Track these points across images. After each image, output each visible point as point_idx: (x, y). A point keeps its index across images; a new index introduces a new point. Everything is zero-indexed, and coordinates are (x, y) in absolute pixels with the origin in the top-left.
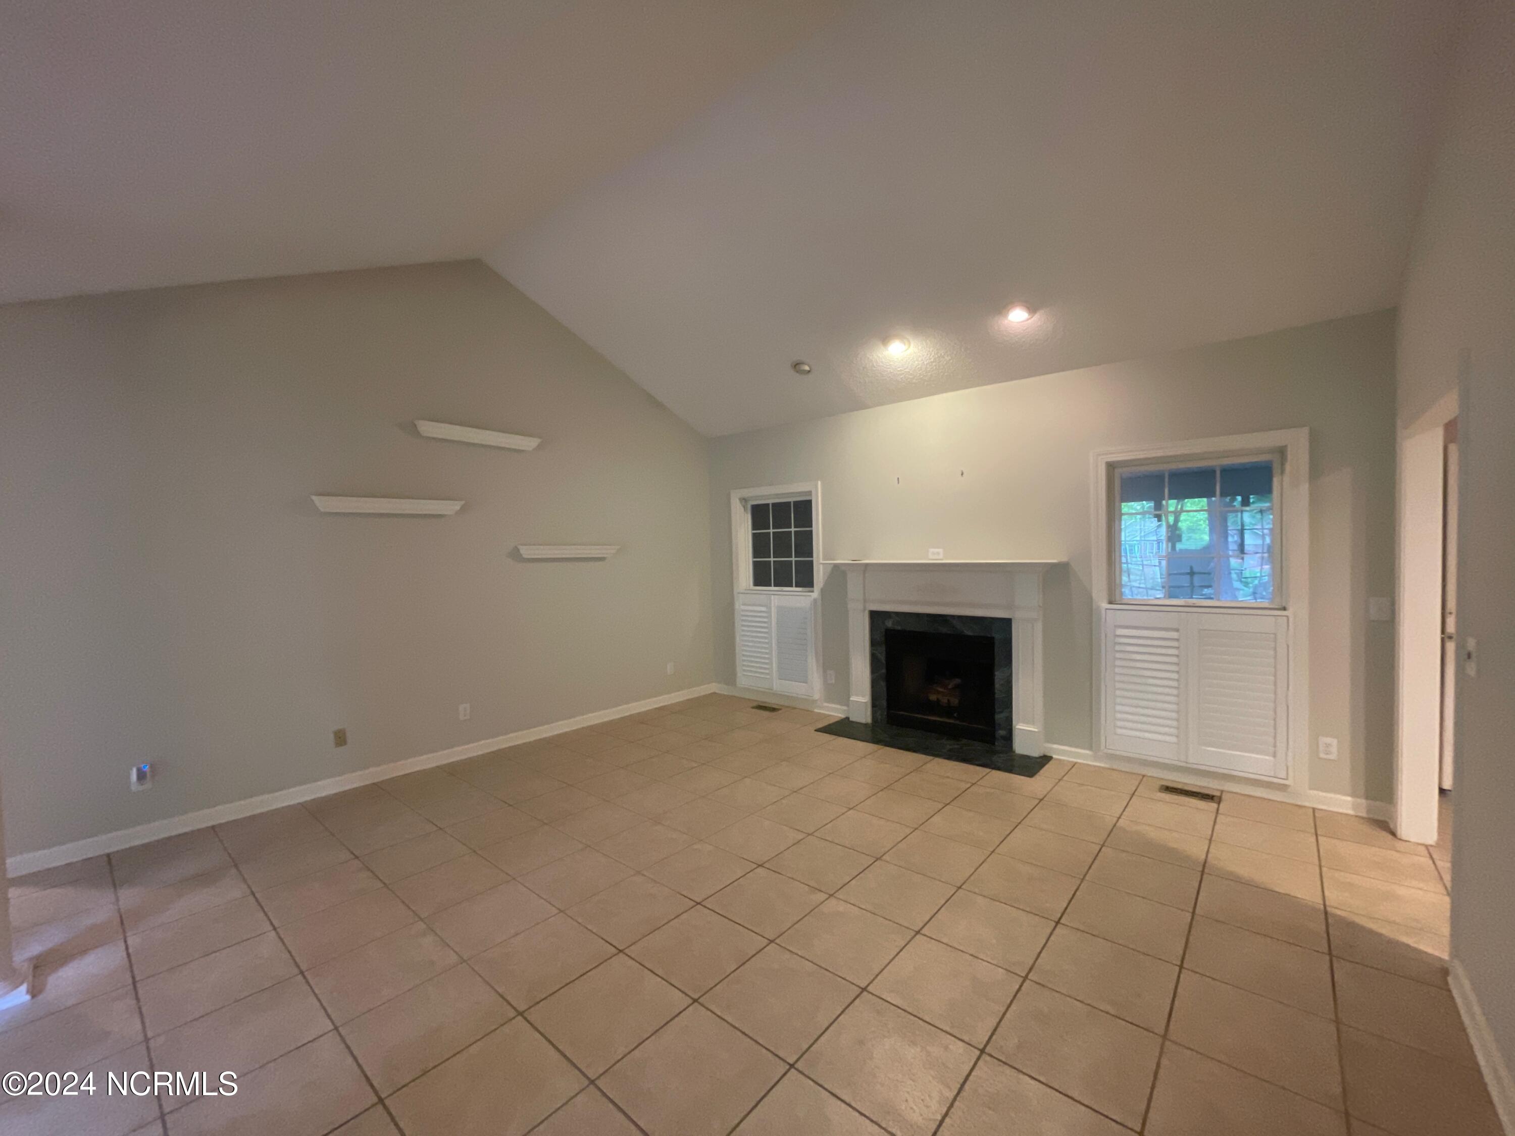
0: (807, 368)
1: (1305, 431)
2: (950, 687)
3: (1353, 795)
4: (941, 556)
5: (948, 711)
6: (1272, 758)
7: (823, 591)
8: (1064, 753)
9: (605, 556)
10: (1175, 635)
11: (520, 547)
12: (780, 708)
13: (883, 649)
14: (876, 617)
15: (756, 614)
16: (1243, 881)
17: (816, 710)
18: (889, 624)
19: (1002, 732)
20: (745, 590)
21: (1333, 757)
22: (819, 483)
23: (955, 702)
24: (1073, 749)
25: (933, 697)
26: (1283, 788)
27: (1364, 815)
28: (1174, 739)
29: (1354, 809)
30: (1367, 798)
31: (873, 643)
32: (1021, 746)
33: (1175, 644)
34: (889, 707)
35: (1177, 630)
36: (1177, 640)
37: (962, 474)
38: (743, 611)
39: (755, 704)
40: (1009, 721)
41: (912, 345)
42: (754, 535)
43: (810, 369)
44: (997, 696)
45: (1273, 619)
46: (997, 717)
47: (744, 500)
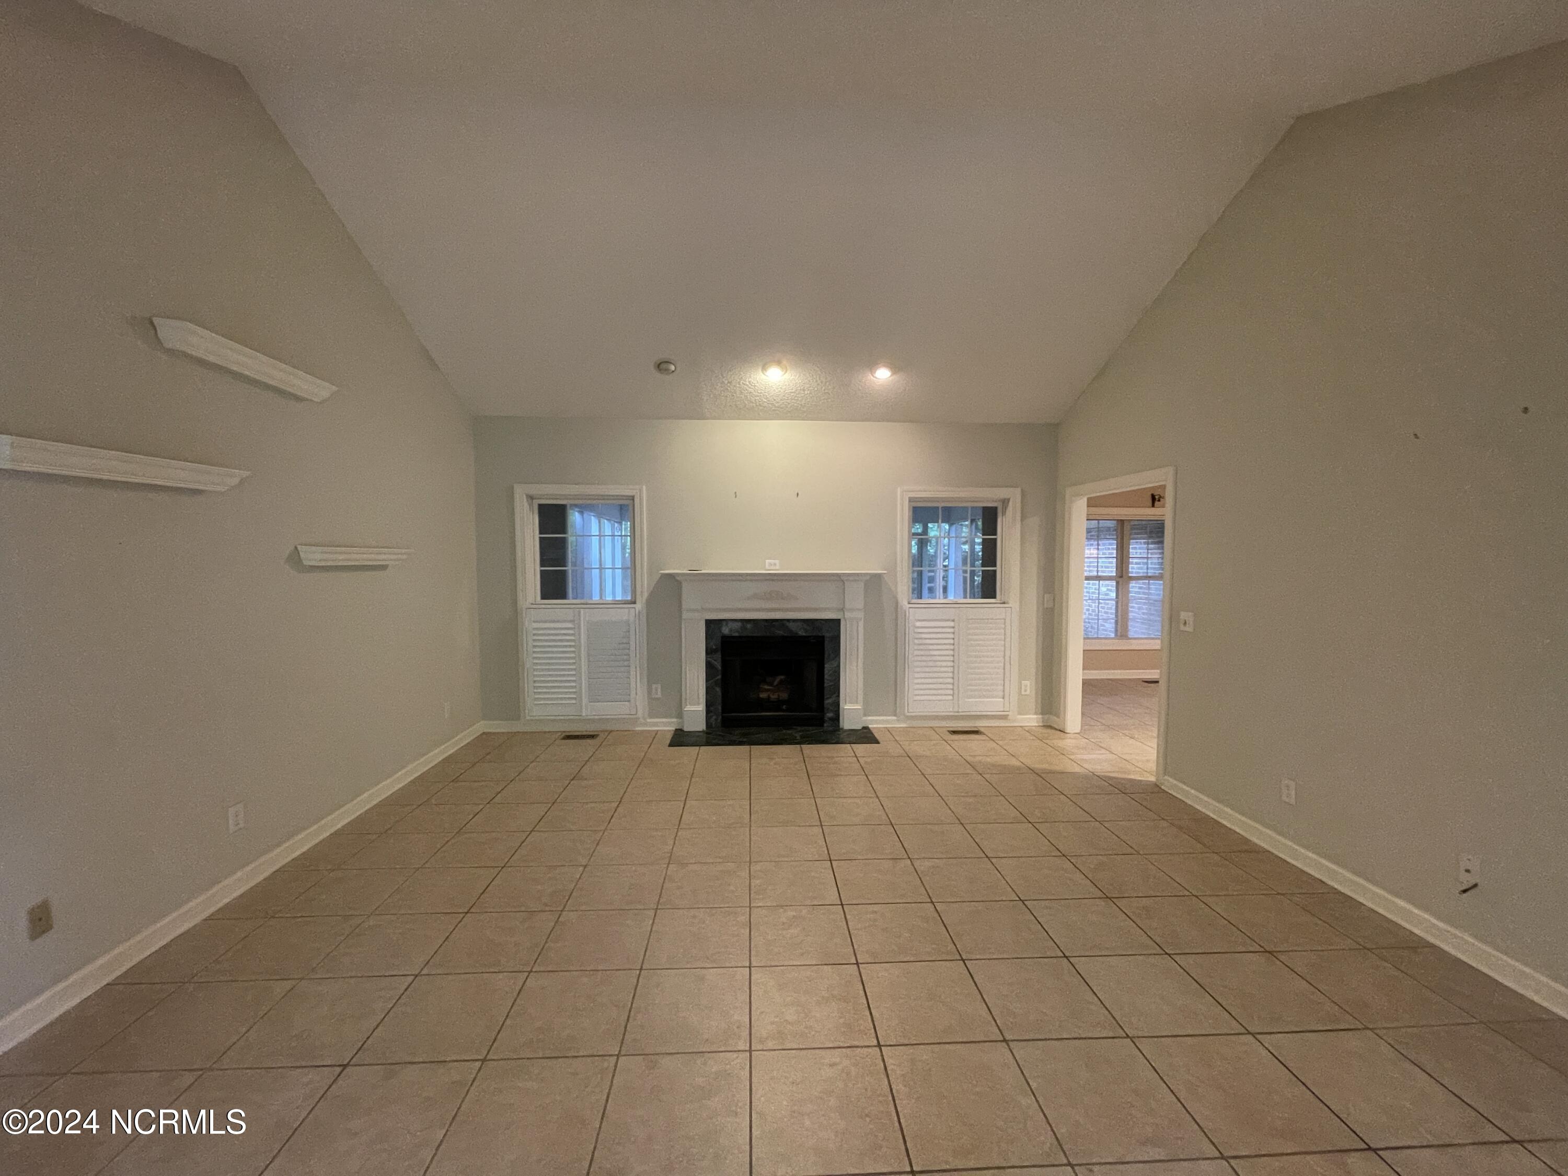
0: (673, 368)
1: (1019, 490)
2: (775, 683)
3: (1036, 713)
4: (777, 567)
5: (777, 705)
6: (1002, 700)
7: (649, 603)
8: (877, 722)
9: (387, 563)
10: (952, 624)
11: (299, 547)
12: (596, 733)
13: (718, 656)
14: (712, 625)
15: (558, 632)
16: (1048, 771)
17: (637, 729)
18: (726, 631)
19: (830, 715)
20: (532, 604)
21: (1028, 692)
22: (644, 487)
23: (784, 696)
24: (882, 718)
25: (763, 695)
26: (1005, 717)
27: (1041, 724)
28: (951, 697)
29: (1037, 722)
30: (1042, 714)
31: (709, 652)
32: (847, 723)
33: (952, 630)
34: (724, 711)
35: (953, 621)
36: (953, 627)
37: (798, 494)
38: (534, 629)
39: (564, 734)
40: (837, 705)
41: (788, 372)
42: (542, 540)
43: (675, 369)
44: (826, 685)
45: (1004, 609)
46: (826, 702)
47: (531, 498)
